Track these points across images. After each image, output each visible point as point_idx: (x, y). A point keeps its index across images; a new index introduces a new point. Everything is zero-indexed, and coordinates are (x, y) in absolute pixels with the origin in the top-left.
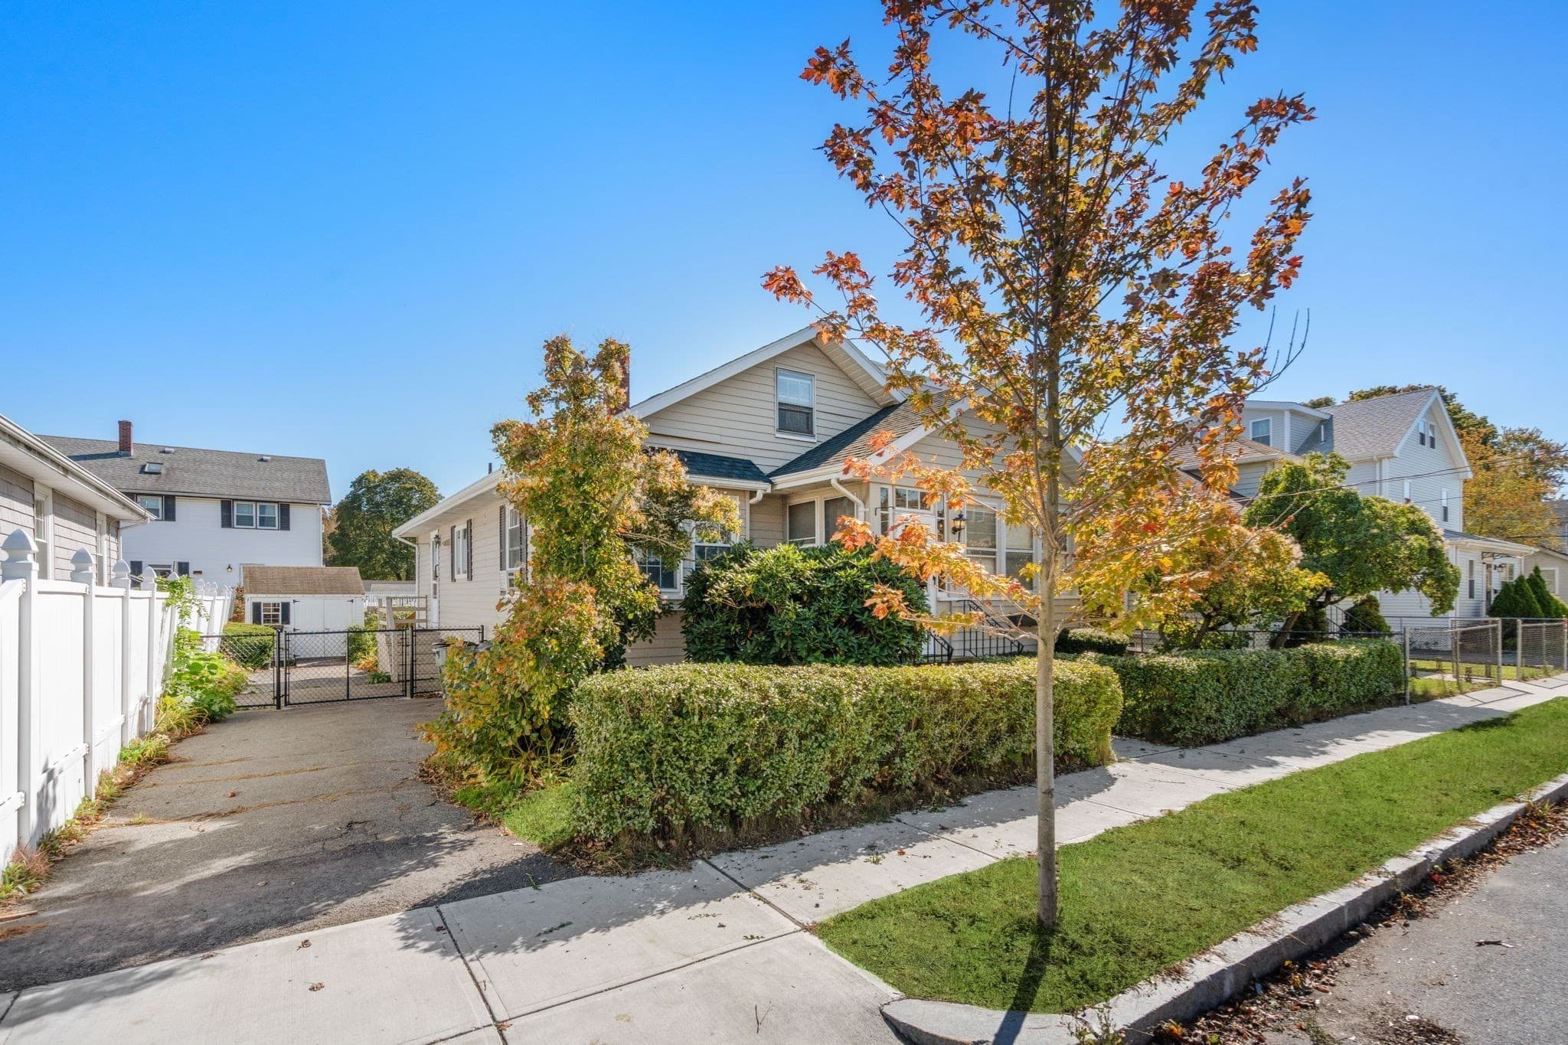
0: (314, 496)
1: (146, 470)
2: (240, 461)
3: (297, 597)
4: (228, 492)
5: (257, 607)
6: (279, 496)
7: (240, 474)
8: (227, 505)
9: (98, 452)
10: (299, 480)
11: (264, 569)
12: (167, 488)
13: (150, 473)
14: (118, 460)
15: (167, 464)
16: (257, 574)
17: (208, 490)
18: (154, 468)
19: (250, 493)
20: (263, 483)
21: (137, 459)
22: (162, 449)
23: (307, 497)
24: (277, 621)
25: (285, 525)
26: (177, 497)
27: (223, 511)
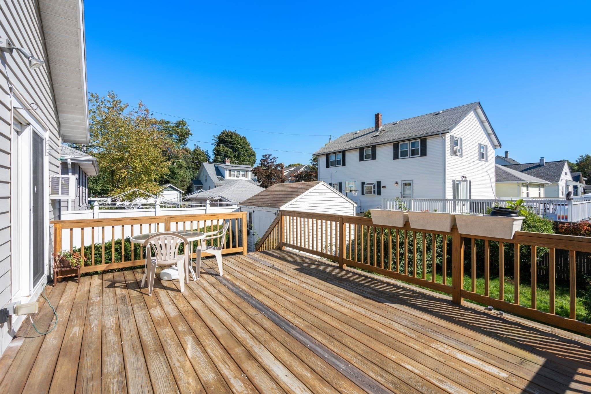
0: (441, 129)
4: (396, 137)
6: (420, 134)
8: (396, 146)
10: (444, 120)
13: (375, 136)
17: (388, 139)
18: (378, 133)
19: (407, 135)
20: (420, 128)
23: (435, 130)
25: (424, 153)
26: (377, 146)
27: (394, 150)
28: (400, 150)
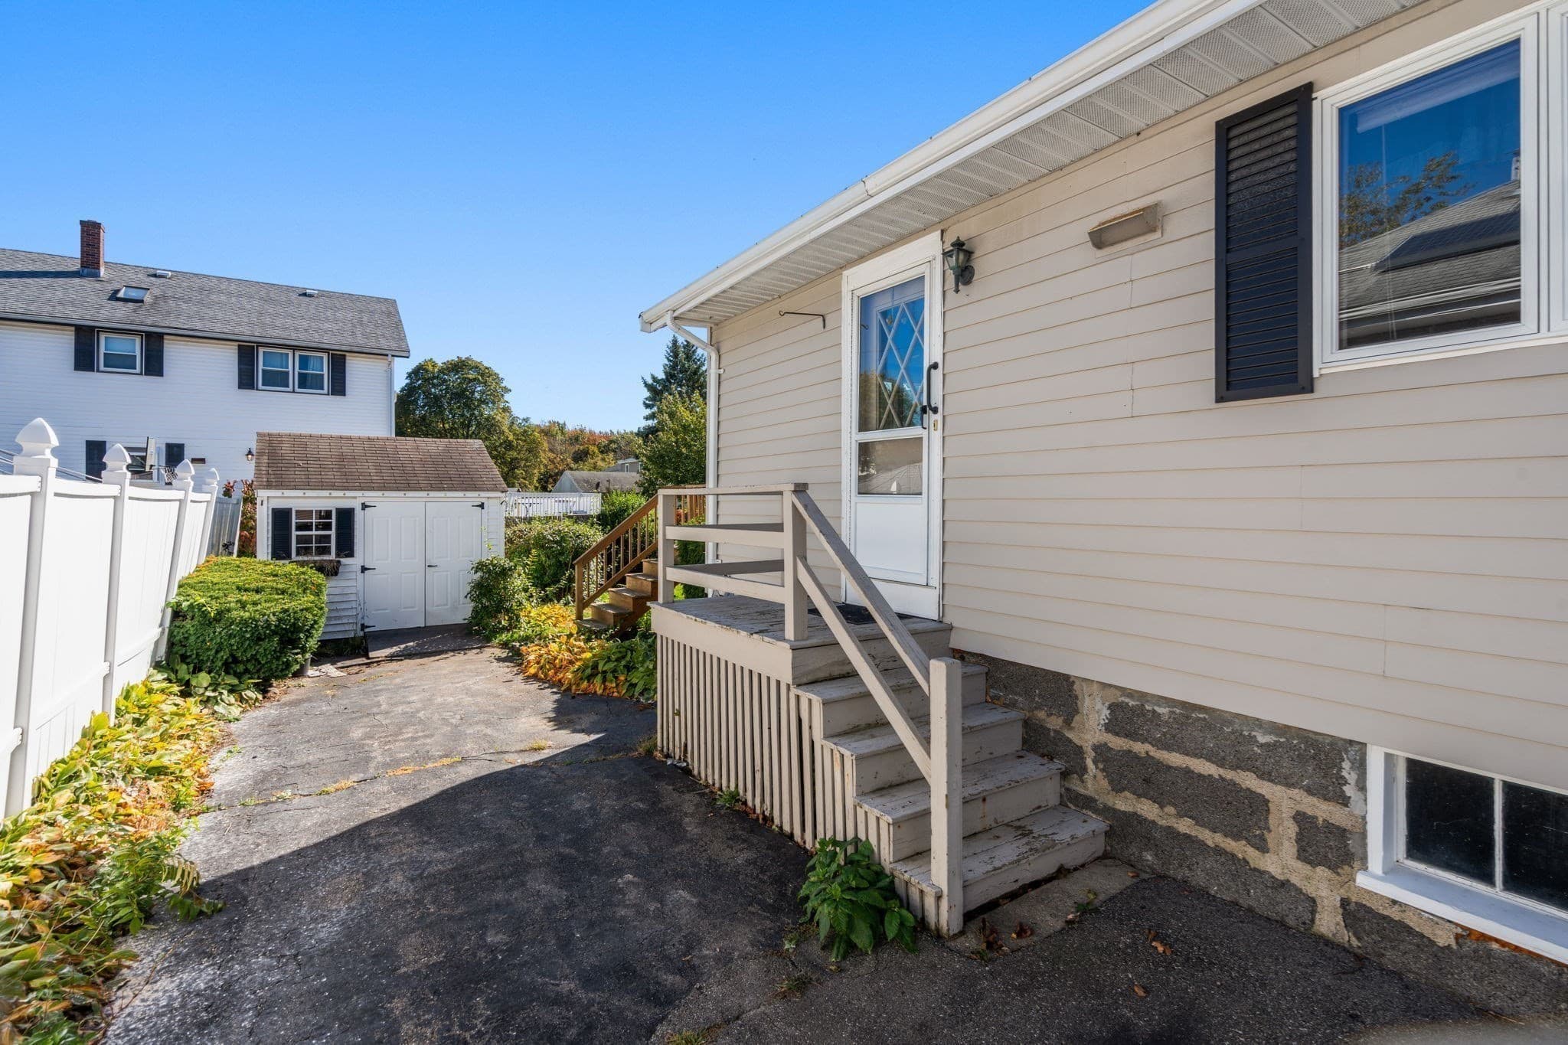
0: (384, 343)
1: (121, 295)
2: (270, 294)
3: (370, 496)
4: (249, 331)
5: (281, 518)
6: (328, 341)
7: (271, 311)
8: (247, 354)
9: (47, 268)
10: (361, 323)
11: (300, 441)
12: (150, 320)
13: (125, 300)
14: (77, 281)
15: (156, 291)
16: (286, 449)
17: (218, 328)
18: (134, 294)
19: (285, 334)
20: (305, 324)
21: (109, 281)
22: (152, 272)
23: (372, 343)
24: (325, 551)
25: (339, 388)
26: (165, 337)
27: (240, 362)
28: (261, 367)
